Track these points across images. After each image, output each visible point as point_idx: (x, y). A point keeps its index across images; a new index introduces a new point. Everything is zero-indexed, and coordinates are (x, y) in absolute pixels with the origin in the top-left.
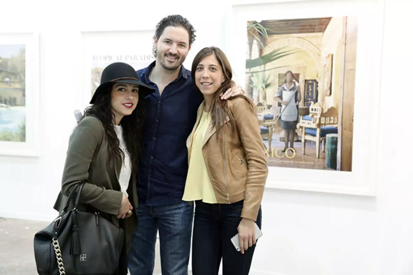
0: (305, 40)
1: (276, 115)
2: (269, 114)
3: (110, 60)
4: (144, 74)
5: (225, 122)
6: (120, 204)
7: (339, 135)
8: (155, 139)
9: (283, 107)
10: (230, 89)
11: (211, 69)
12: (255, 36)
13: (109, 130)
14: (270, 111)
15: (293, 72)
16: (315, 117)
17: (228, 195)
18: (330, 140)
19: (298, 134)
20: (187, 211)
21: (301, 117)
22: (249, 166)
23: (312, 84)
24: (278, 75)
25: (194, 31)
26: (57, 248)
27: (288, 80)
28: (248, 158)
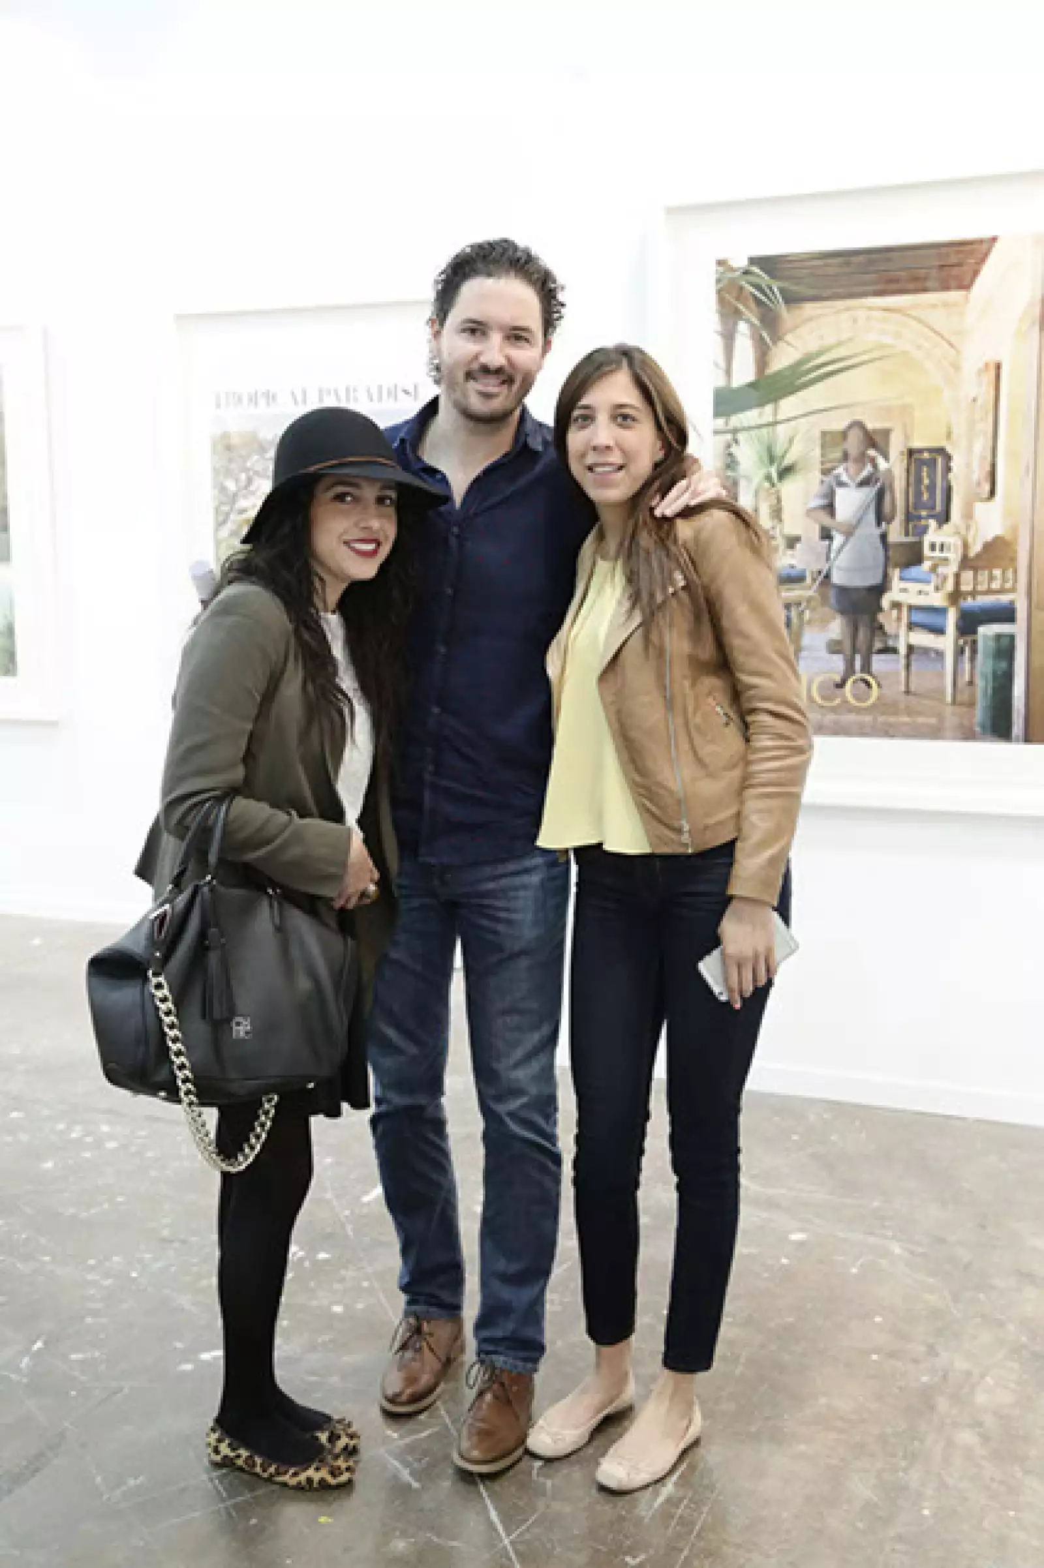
0: (908, 315)
1: (816, 568)
2: (792, 567)
3: (268, 404)
4: (403, 441)
5: (671, 590)
6: (344, 864)
7: (1018, 629)
8: (443, 650)
9: (838, 539)
10: (683, 483)
11: (619, 420)
12: (741, 307)
13: (308, 628)
14: (793, 556)
15: (870, 426)
16: (940, 570)
17: (686, 828)
18: (992, 644)
19: (887, 628)
20: (552, 879)
21: (895, 574)
22: (751, 731)
23: (932, 463)
24: (818, 434)
25: (555, 288)
26: (164, 1000)
27: (853, 451)
28: (747, 706)
